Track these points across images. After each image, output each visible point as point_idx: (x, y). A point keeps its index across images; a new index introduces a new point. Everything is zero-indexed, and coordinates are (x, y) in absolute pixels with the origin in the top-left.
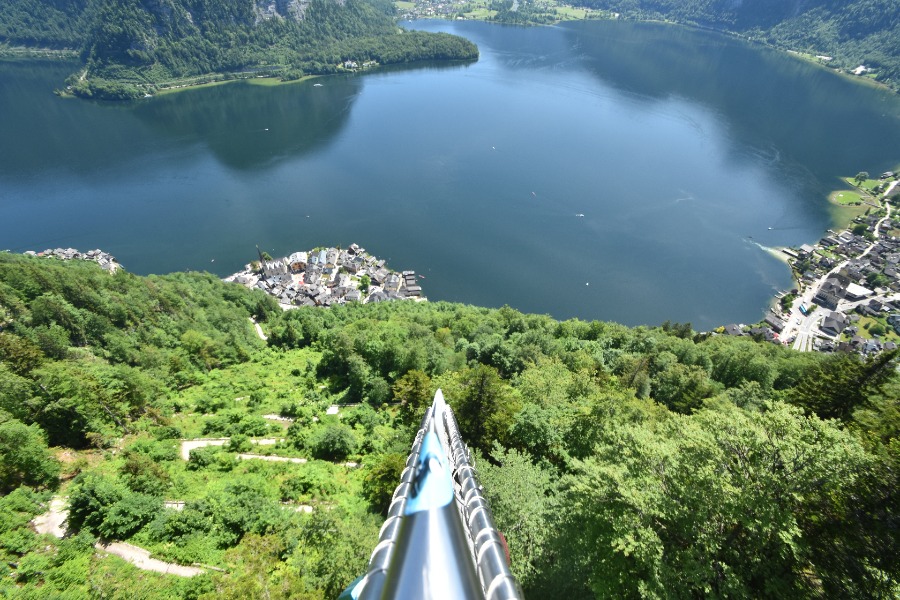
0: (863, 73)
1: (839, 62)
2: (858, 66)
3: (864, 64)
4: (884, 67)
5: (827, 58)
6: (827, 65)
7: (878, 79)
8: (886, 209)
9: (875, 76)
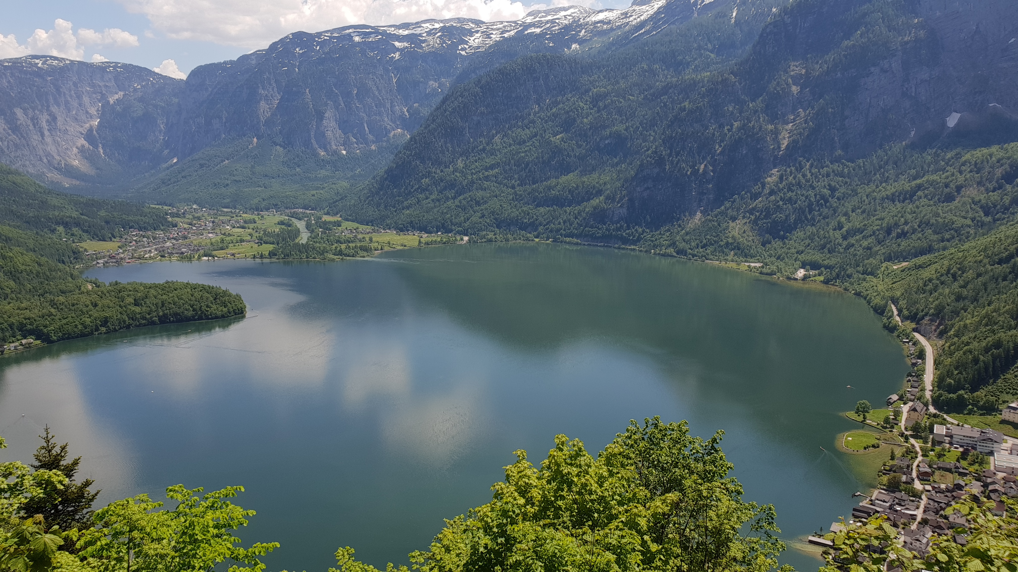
0: (805, 278)
1: (774, 268)
2: (796, 270)
3: (803, 267)
4: (826, 267)
5: (758, 265)
6: (761, 273)
7: (826, 282)
8: (913, 445)
9: (822, 278)
